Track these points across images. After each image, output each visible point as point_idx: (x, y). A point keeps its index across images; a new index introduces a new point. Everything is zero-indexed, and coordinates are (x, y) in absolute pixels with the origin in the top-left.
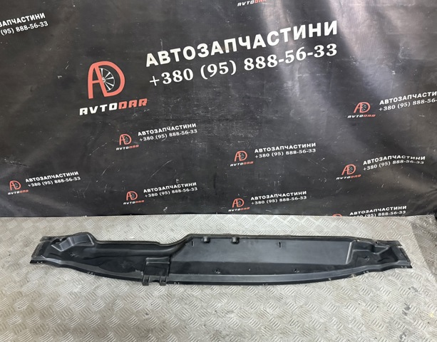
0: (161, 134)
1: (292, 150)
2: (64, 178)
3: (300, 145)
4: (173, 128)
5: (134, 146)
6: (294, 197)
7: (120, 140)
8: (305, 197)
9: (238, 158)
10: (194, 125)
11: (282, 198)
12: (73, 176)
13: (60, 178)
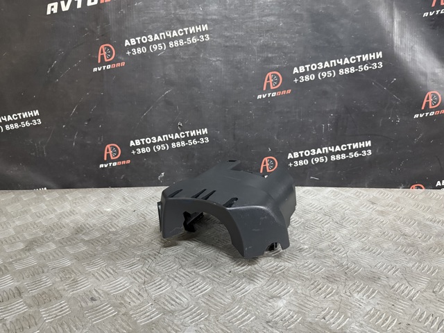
0: (157, 42)
1: (347, 65)
2: (19, 121)
3: (359, 57)
4: (175, 34)
5: (118, 65)
6: (353, 151)
7: (100, 54)
8: (370, 151)
9: (268, 84)
10: (205, 27)
11: (335, 153)
12: (31, 117)
13: (13, 122)
